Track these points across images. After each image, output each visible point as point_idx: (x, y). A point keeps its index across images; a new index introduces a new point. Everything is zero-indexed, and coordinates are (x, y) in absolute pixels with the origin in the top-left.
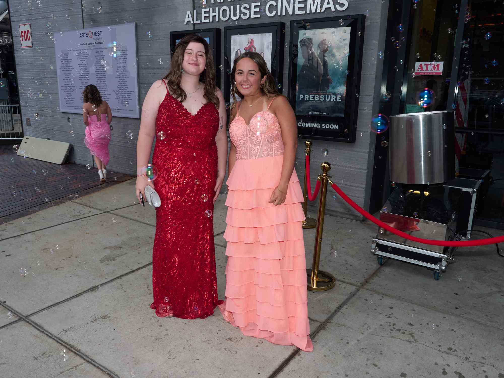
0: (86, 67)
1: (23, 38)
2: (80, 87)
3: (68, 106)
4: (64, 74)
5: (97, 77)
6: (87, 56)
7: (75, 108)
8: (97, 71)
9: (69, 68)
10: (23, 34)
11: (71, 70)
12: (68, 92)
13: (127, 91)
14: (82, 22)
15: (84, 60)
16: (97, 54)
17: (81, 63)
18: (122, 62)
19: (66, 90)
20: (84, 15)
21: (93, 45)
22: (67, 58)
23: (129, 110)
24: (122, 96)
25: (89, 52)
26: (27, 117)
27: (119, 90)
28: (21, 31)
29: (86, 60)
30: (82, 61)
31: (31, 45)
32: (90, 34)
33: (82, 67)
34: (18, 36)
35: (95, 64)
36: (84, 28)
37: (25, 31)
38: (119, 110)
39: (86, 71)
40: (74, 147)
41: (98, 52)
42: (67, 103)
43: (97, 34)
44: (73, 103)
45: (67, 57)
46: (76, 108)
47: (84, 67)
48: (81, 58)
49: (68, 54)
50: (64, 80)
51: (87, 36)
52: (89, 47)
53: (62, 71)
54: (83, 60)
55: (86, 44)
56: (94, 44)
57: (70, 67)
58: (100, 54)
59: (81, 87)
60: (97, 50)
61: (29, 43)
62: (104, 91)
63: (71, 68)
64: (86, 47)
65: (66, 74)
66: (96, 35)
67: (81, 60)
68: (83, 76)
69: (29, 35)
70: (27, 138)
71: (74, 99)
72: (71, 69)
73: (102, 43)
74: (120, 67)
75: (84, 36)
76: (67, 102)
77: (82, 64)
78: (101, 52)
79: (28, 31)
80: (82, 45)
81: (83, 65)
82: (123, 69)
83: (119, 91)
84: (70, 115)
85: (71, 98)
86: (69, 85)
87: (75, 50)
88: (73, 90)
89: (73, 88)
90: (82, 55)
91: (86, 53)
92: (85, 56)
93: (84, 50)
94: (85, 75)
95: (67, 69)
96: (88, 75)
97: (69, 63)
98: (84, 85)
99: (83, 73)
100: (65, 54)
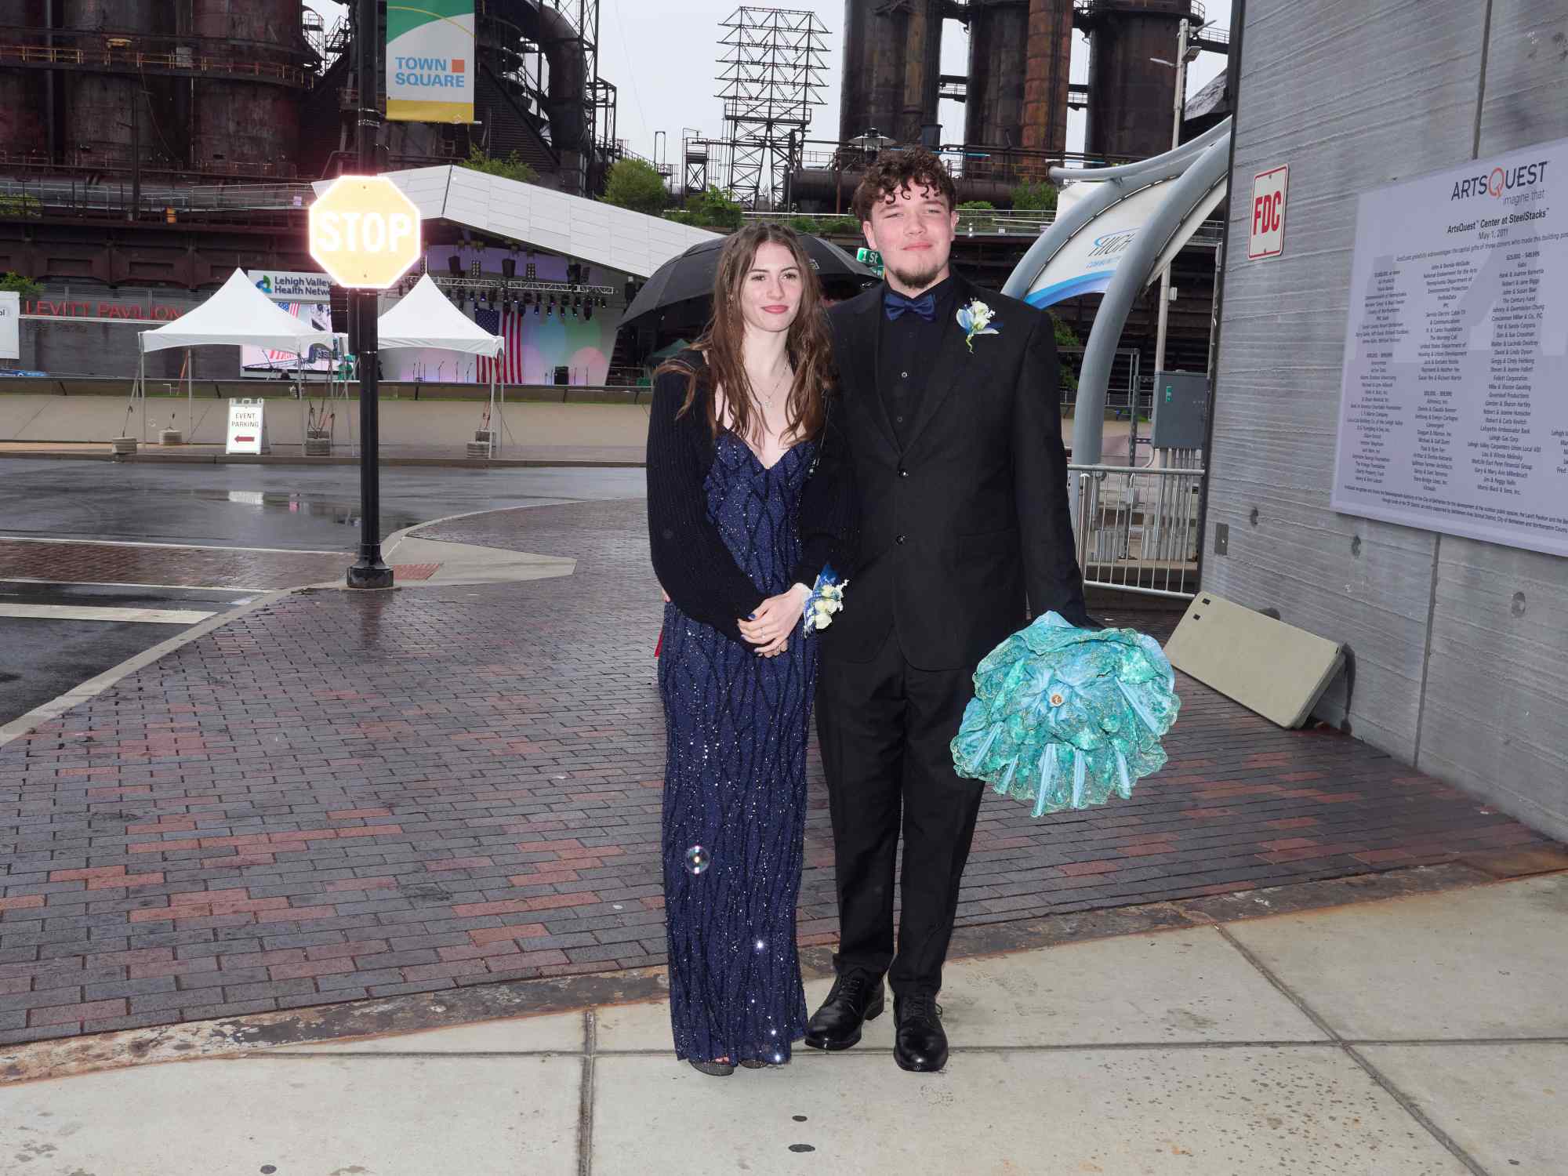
0: (1455, 325)
1: (1260, 221)
2: (1421, 409)
4: (1369, 355)
5: (1493, 370)
6: (1468, 275)
7: (1387, 497)
8: (1501, 340)
9: (1392, 329)
10: (1261, 207)
11: (1398, 340)
12: (1371, 429)
14: (1470, 133)
15: (1451, 293)
16: (1512, 266)
17: (1436, 306)
19: (1362, 421)
20: (1485, 101)
21: (1500, 226)
22: (1392, 288)
25: (1479, 259)
26: (1220, 521)
28: (1257, 195)
29: (1460, 294)
30: (1444, 298)
31: (1277, 246)
32: (1497, 179)
33: (1439, 326)
34: (1243, 219)
35: (1496, 310)
36: (1475, 157)
37: (1268, 198)
39: (1451, 342)
40: (1358, 663)
42: (1360, 475)
43: (1528, 177)
44: (1379, 478)
45: (1389, 285)
46: (1392, 498)
47: (1449, 326)
48: (1443, 286)
49: (1395, 273)
50: (1366, 381)
51: (1482, 189)
52: (1482, 236)
53: (1364, 342)
54: (1448, 294)
55: (1471, 227)
56: (1504, 221)
57: (1395, 325)
58: (1522, 265)
59: (1423, 413)
60: (1512, 250)
61: (1272, 240)
62: (1515, 431)
63: (1400, 329)
64: (1470, 238)
65: (1376, 355)
66: (1522, 181)
67: (1441, 294)
68: (1437, 366)
69: (1279, 210)
70: (1206, 602)
71: (1388, 460)
72: (1396, 336)
73: (1541, 214)
75: (1470, 192)
76: (1359, 471)
77: (1445, 310)
78: (1529, 255)
79: (1278, 195)
80: (1457, 229)
81: (1444, 318)
84: (1365, 526)
85: (1379, 456)
86: (1378, 400)
87: (1424, 255)
88: (1391, 423)
89: (1393, 415)
90: (1450, 273)
91: (1468, 263)
92: (1463, 276)
93: (1462, 250)
94: (1447, 358)
95: (1381, 337)
96: (1458, 358)
97: (1394, 310)
98: (1436, 402)
99: (1441, 350)
100: (1386, 274)
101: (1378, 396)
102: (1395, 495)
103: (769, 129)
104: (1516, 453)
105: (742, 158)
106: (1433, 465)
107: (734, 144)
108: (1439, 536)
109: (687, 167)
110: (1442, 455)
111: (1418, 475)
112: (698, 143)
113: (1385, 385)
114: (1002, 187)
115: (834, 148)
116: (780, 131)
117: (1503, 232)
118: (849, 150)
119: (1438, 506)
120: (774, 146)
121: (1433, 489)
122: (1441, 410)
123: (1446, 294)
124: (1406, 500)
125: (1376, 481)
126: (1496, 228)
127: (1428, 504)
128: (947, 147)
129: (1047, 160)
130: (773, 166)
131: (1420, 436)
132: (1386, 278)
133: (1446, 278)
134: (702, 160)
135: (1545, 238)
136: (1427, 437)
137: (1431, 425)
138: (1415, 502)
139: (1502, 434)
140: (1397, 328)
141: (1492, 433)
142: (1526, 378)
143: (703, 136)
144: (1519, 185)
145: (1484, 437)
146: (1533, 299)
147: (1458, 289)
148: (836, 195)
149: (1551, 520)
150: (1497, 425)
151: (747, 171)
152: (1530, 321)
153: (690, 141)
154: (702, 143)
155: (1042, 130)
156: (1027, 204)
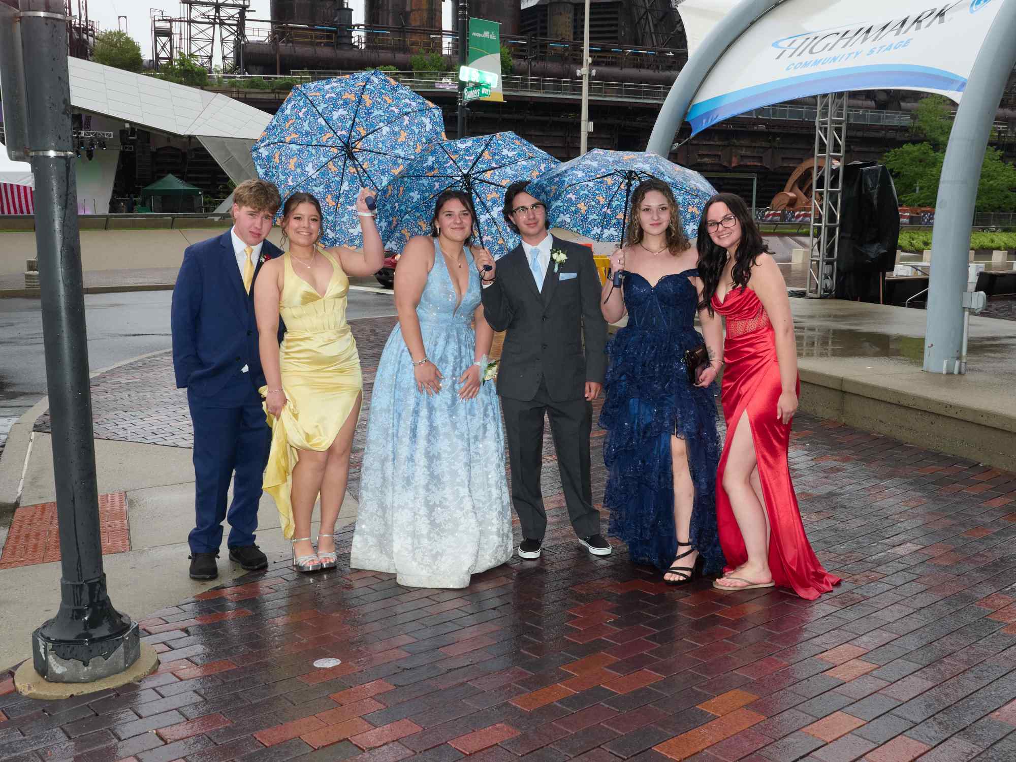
103: (217, 11)
105: (197, 34)
107: (190, 22)
109: (156, 41)
112: (163, 20)
114: (400, 57)
115: (268, 26)
116: (224, 13)
118: (284, 28)
120: (222, 23)
128: (358, 25)
129: (432, 36)
130: (222, 40)
134: (168, 34)
143: (167, 15)
148: (276, 60)
151: (202, 44)
153: (157, 18)
154: (166, 20)
155: (425, 15)
156: (424, 67)
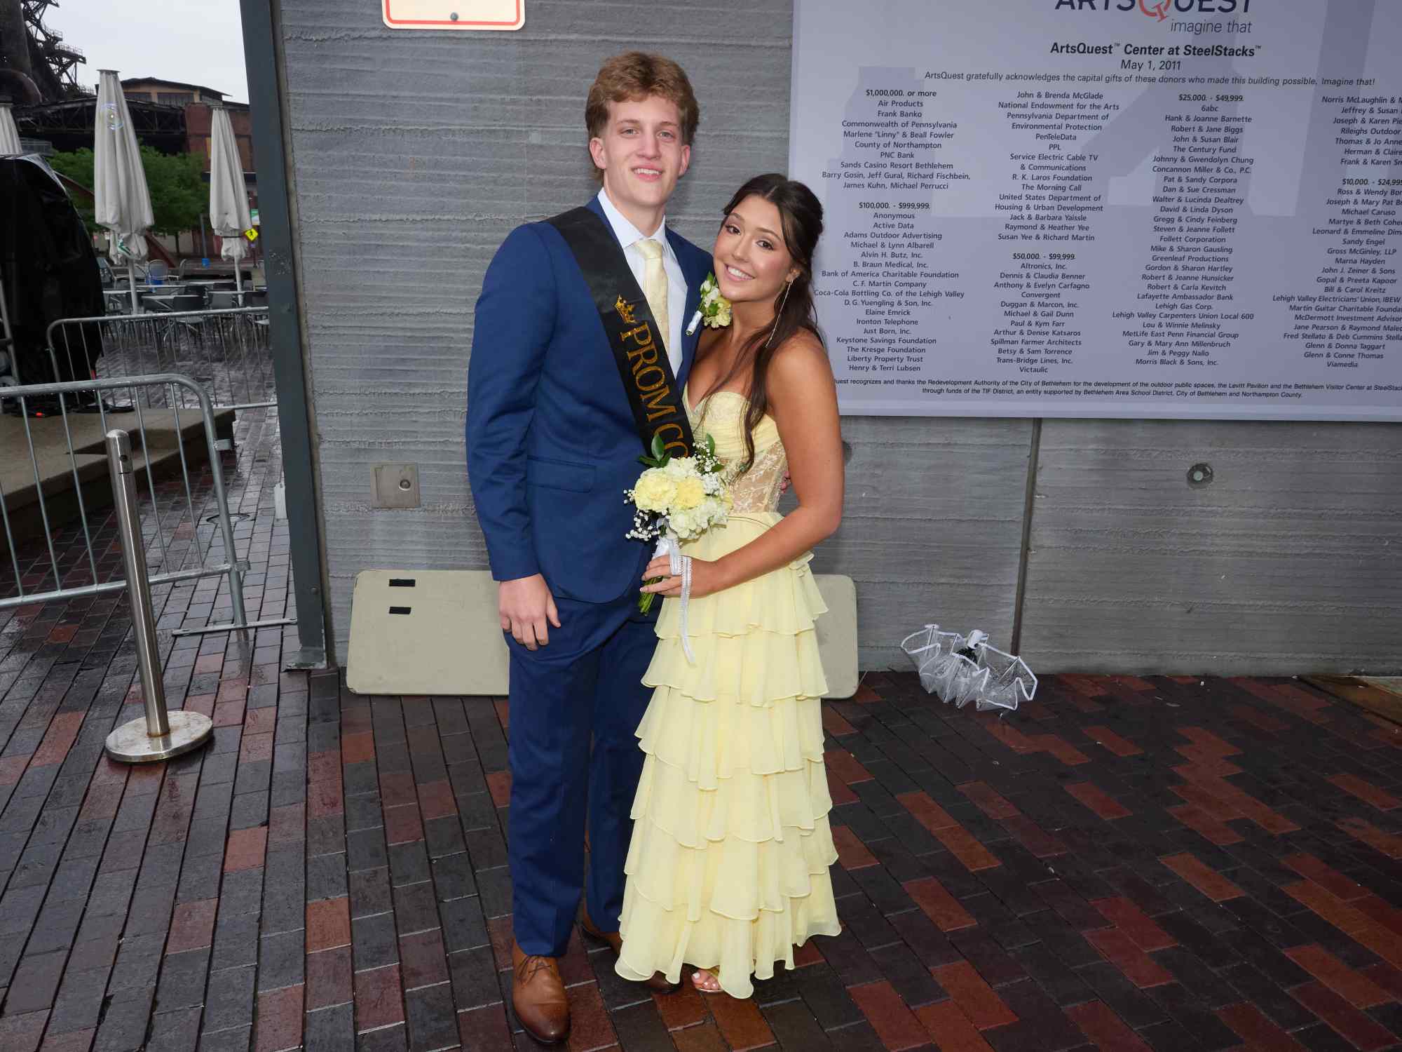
0: (1077, 173)
2: (1003, 275)
3: (865, 382)
6: (1103, 112)
9: (923, 171)
11: (942, 187)
12: (880, 304)
13: (1386, 300)
16: (1188, 109)
18: (1388, 157)
21: (1165, 56)
22: (920, 115)
23: (1377, 388)
24: (1340, 323)
25: (1123, 94)
27: (1328, 295)
29: (1085, 135)
30: (1049, 137)
31: (508, 18)
35: (1160, 159)
38: (1297, 386)
39: (1068, 193)
41: (1203, 98)
42: (857, 364)
43: (1220, 3)
44: (912, 364)
45: (910, 110)
46: (936, 387)
47: (1062, 173)
48: (1044, 122)
49: (922, 94)
50: (861, 240)
52: (1127, 65)
53: (850, 186)
54: (1059, 132)
55: (1107, 50)
56: (1174, 51)
57: (933, 166)
58: (1211, 109)
59: (1011, 281)
60: (1195, 89)
62: (1205, 297)
63: (946, 172)
65: (885, 205)
66: (1207, 5)
67: (1044, 132)
68: (1040, 223)
70: (402, 583)
71: (931, 341)
72: (939, 181)
73: (1243, 52)
74: (1365, 182)
76: (854, 359)
77: (1055, 152)
78: (1222, 98)
81: (1054, 163)
82: (1384, 193)
83: (1326, 299)
84: (865, 427)
85: (904, 336)
86: (900, 265)
87: (997, 76)
88: (938, 294)
89: (934, 285)
90: (1064, 107)
91: (1099, 96)
92: (1087, 111)
93: (1085, 79)
94: (1063, 213)
95: (895, 180)
96: (1084, 213)
97: (927, 146)
98: (1043, 267)
99: (1047, 203)
100: (900, 93)
101: (895, 260)
102: (955, 383)
104: (1209, 321)
106: (1040, 343)
108: (1038, 422)
110: (1059, 329)
111: (1003, 356)
113: (916, 245)
117: (1166, 65)
119: (1056, 389)
121: (1042, 370)
122: (1052, 276)
123: (1053, 132)
124: (977, 387)
125: (906, 368)
126: (1156, 60)
127: (1033, 387)
131: (1008, 309)
132: (898, 99)
133: (1054, 112)
135: (1251, 81)
136: (1021, 310)
137: (1029, 295)
138: (1001, 387)
139: (1179, 302)
140: (936, 171)
141: (1160, 302)
142: (1223, 240)
144: (1201, 9)
145: (1148, 306)
146: (1234, 150)
147: (1079, 127)
149: (1272, 387)
150: (1171, 292)
152: (1230, 176)
